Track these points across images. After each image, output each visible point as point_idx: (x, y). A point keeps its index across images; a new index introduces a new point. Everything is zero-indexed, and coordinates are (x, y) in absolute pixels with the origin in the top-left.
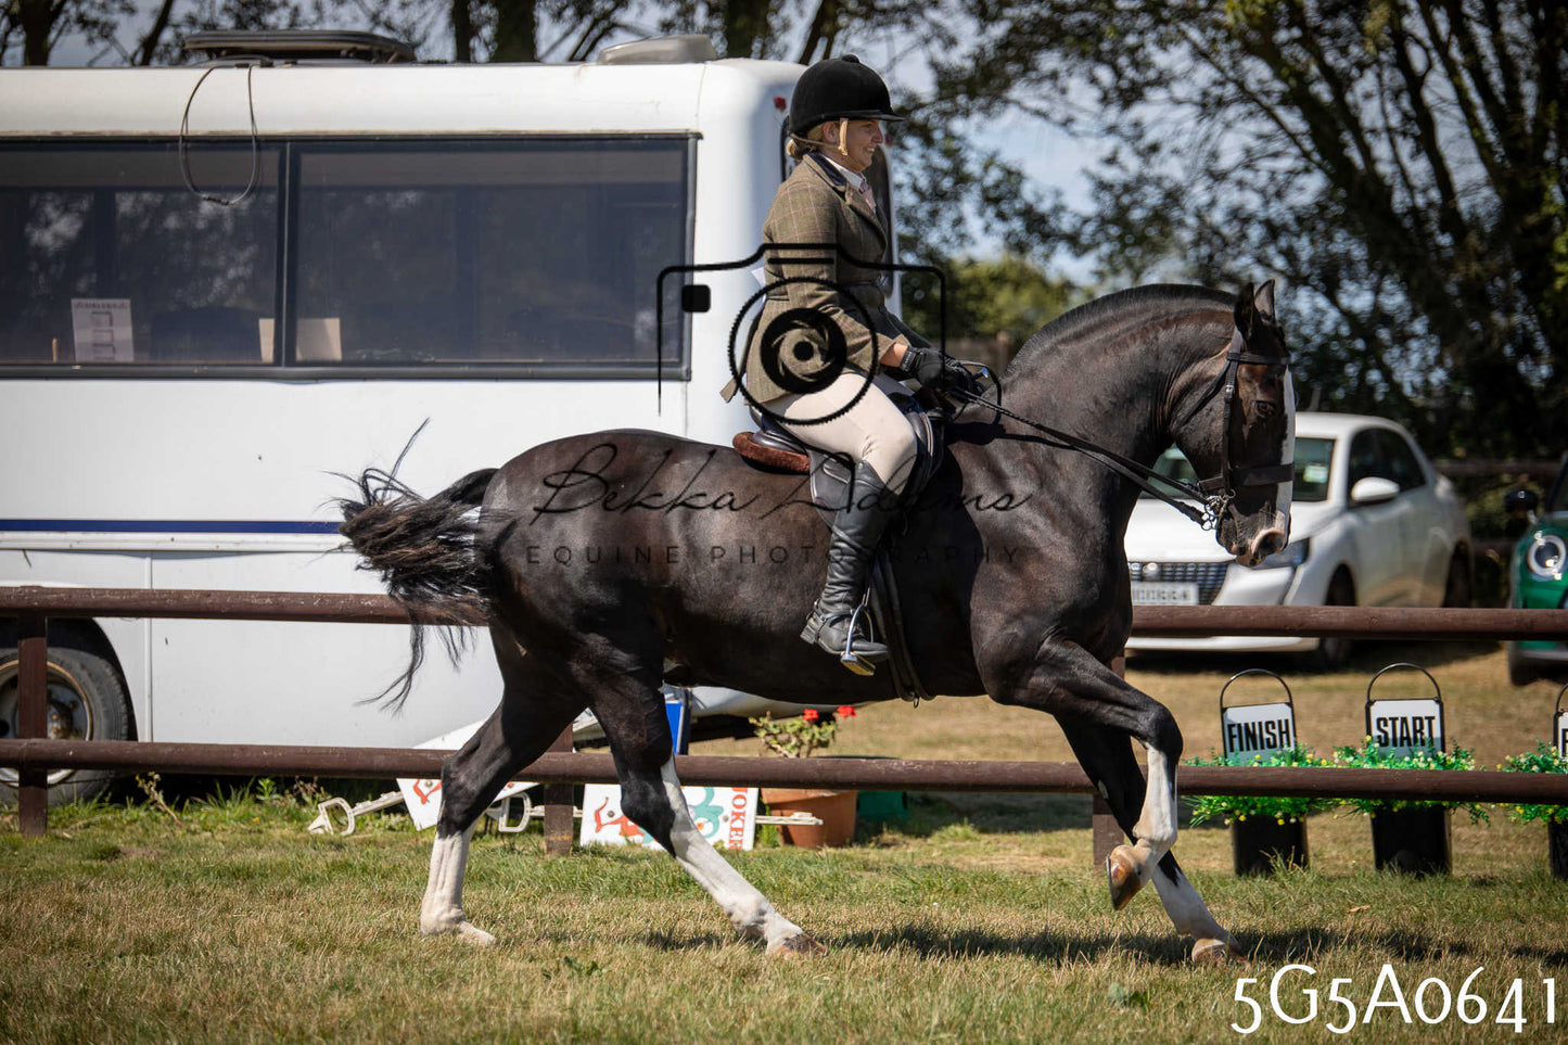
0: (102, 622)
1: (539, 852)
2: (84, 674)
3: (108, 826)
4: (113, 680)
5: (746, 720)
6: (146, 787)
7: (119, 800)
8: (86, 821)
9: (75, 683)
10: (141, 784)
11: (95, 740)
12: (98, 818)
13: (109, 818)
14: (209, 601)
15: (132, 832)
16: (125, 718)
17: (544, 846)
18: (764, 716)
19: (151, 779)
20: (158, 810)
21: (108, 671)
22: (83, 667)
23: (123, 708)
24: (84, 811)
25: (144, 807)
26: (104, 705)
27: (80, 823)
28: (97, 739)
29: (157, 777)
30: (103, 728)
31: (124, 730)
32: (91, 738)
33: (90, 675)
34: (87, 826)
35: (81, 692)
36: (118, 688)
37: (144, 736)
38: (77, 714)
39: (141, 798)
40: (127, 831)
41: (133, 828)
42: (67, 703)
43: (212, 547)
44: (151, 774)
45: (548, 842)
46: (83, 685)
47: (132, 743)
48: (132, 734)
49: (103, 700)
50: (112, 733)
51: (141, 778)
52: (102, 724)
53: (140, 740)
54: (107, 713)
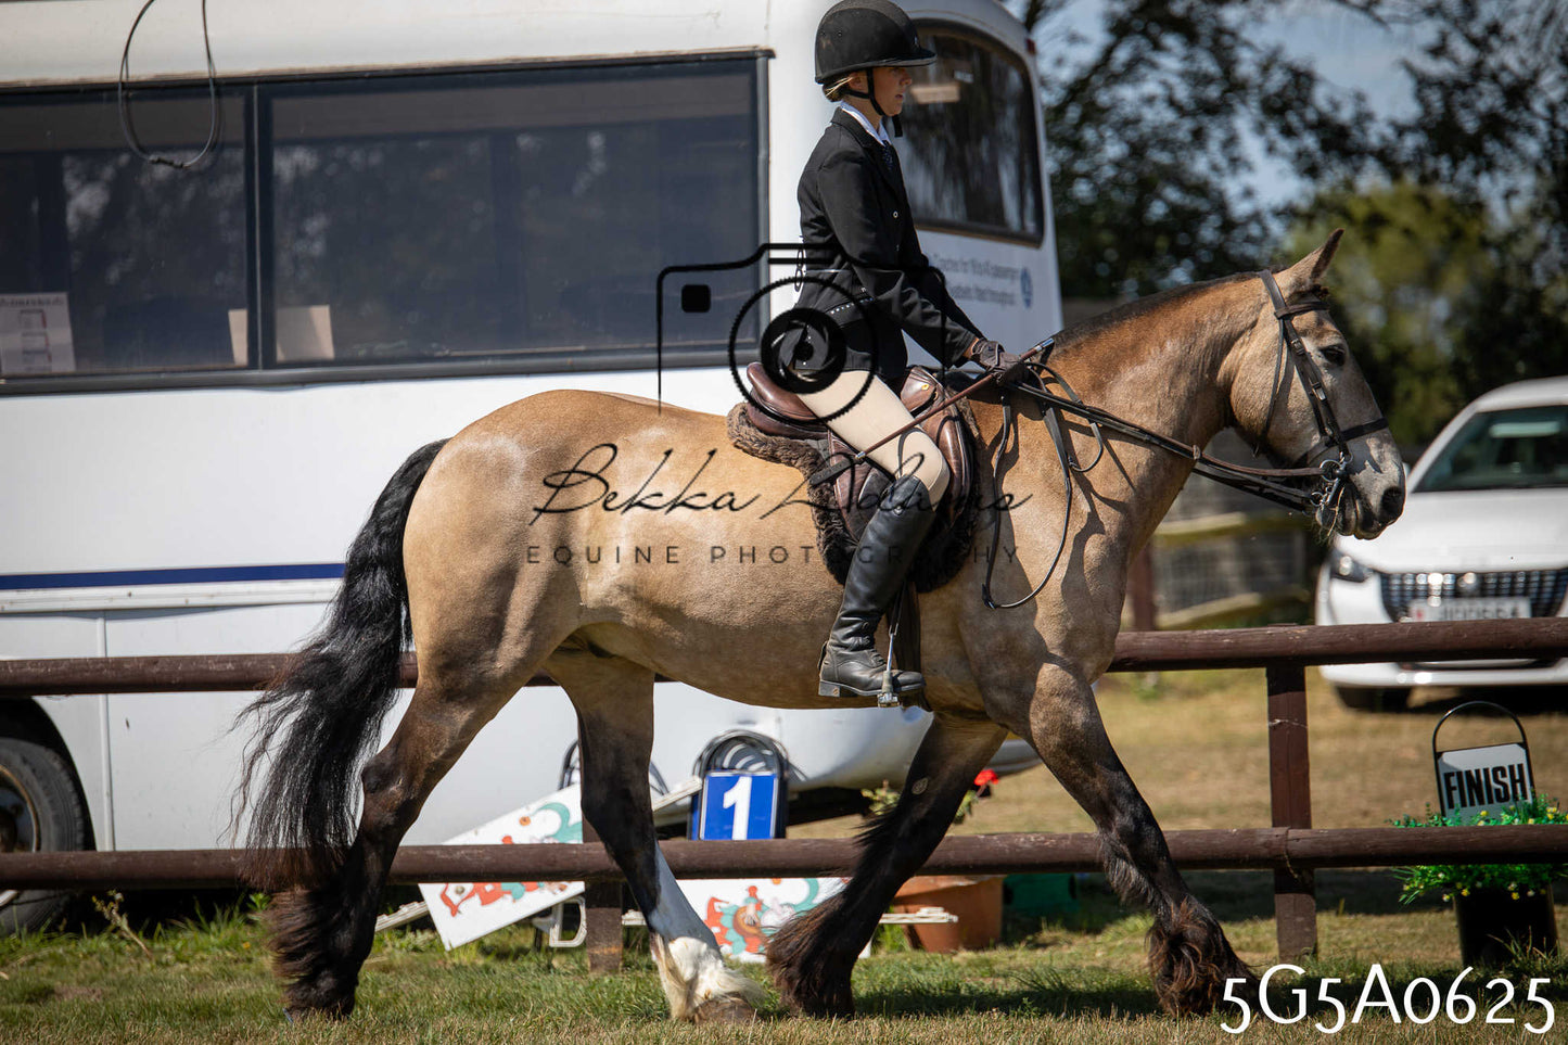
0: (44, 701)
1: (582, 971)
2: (26, 770)
3: (57, 960)
4: (64, 777)
5: (858, 792)
6: (105, 910)
7: (74, 930)
8: (30, 957)
9: (15, 781)
10: (99, 906)
11: (43, 852)
12: (45, 952)
13: (61, 951)
14: (156, 669)
15: (87, 967)
16: (79, 823)
17: (588, 962)
18: (881, 787)
19: (112, 899)
20: (122, 938)
21: (57, 765)
22: (25, 761)
23: (77, 811)
24: (28, 943)
25: (105, 936)
26: (54, 809)
27: (23, 959)
28: (45, 850)
29: (119, 896)
30: (53, 836)
31: (79, 838)
32: (38, 848)
33: (34, 771)
34: (32, 962)
35: (23, 793)
36: (69, 787)
37: (103, 844)
38: (20, 822)
39: (99, 925)
40: (81, 967)
41: (89, 963)
42: (8, 808)
43: (180, 602)
44: (111, 893)
45: (592, 957)
46: (27, 784)
47: (90, 853)
48: (89, 842)
49: (51, 802)
50: (65, 842)
51: (99, 899)
52: (51, 833)
53: (99, 848)
54: (57, 819)
